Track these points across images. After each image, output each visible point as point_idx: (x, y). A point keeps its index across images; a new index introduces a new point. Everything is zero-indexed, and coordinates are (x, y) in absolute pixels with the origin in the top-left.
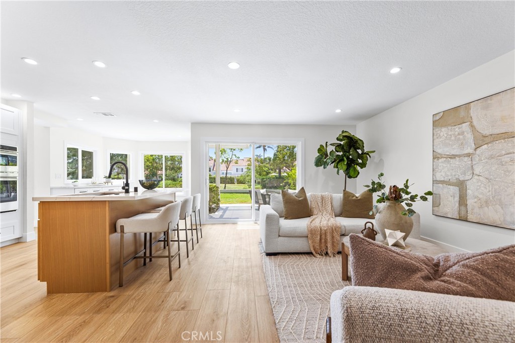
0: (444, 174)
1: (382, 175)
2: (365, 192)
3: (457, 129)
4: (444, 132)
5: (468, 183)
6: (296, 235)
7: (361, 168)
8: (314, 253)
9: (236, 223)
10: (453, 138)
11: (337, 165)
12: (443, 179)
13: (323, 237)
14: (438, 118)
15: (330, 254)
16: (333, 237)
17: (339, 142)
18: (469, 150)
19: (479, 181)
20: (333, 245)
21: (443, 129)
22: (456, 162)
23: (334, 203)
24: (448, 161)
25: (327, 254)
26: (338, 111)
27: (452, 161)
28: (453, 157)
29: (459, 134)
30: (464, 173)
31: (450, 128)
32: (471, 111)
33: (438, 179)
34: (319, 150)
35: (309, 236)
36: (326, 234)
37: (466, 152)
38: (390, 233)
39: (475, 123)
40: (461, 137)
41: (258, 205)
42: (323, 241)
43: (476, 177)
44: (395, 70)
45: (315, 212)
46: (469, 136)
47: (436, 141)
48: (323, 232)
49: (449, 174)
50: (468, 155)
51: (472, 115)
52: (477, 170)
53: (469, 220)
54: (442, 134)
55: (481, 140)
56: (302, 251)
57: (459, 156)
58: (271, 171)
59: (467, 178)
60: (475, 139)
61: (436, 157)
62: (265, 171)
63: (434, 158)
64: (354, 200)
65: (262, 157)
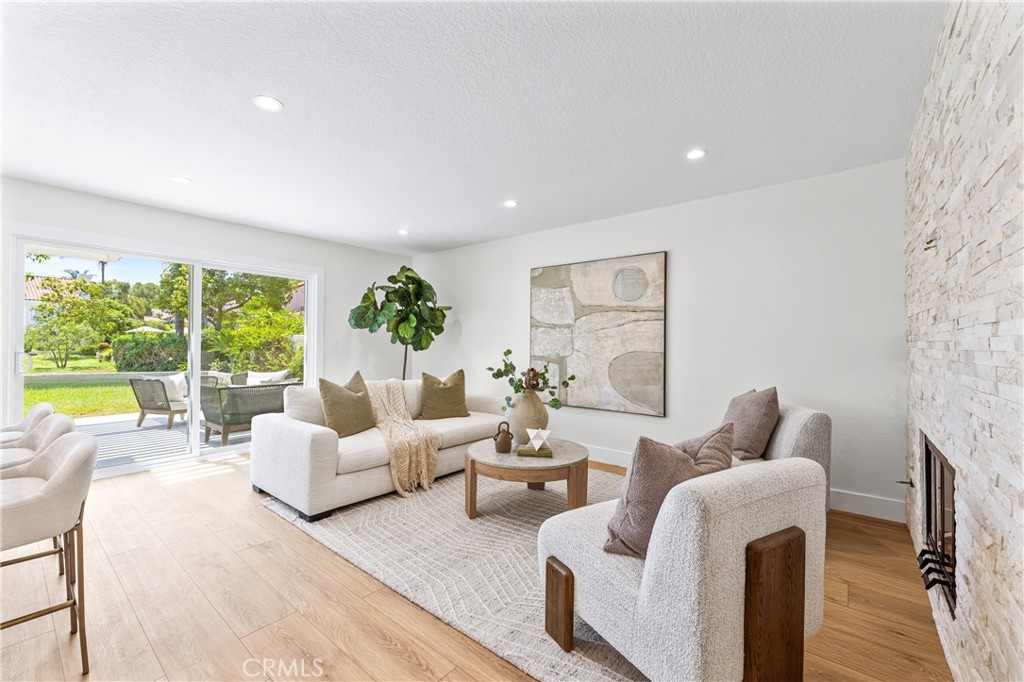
0: (543, 348)
1: (508, 352)
2: (455, 374)
3: (557, 293)
4: (543, 293)
5: (568, 360)
6: (370, 464)
7: (436, 334)
8: (400, 490)
9: (149, 471)
10: (553, 303)
11: (397, 328)
12: (541, 354)
13: (414, 458)
14: (537, 275)
15: (425, 485)
16: (428, 456)
17: (391, 284)
18: (569, 321)
19: (578, 357)
20: (429, 470)
21: (543, 290)
22: (556, 333)
23: (408, 396)
24: (548, 333)
25: (419, 486)
26: (403, 232)
27: (552, 331)
28: (553, 327)
29: (559, 300)
30: (564, 348)
31: (550, 290)
32: (572, 274)
33: (536, 354)
34: (366, 297)
35: (393, 462)
36: (417, 453)
37: (567, 322)
38: (537, 434)
39: (575, 289)
40: (562, 303)
41: (167, 416)
42: (413, 465)
43: (575, 353)
44: (510, 204)
45: (380, 416)
46: (569, 303)
47: (535, 304)
48: (414, 450)
49: (548, 348)
50: (568, 326)
51: (572, 279)
52: (578, 345)
53: (569, 404)
54: (541, 296)
55: (582, 311)
56: (378, 494)
57: (560, 326)
58: (135, 322)
59: (567, 353)
60: (575, 308)
61: (534, 325)
62: (110, 319)
63: (532, 326)
64: (441, 389)
65: (98, 280)
